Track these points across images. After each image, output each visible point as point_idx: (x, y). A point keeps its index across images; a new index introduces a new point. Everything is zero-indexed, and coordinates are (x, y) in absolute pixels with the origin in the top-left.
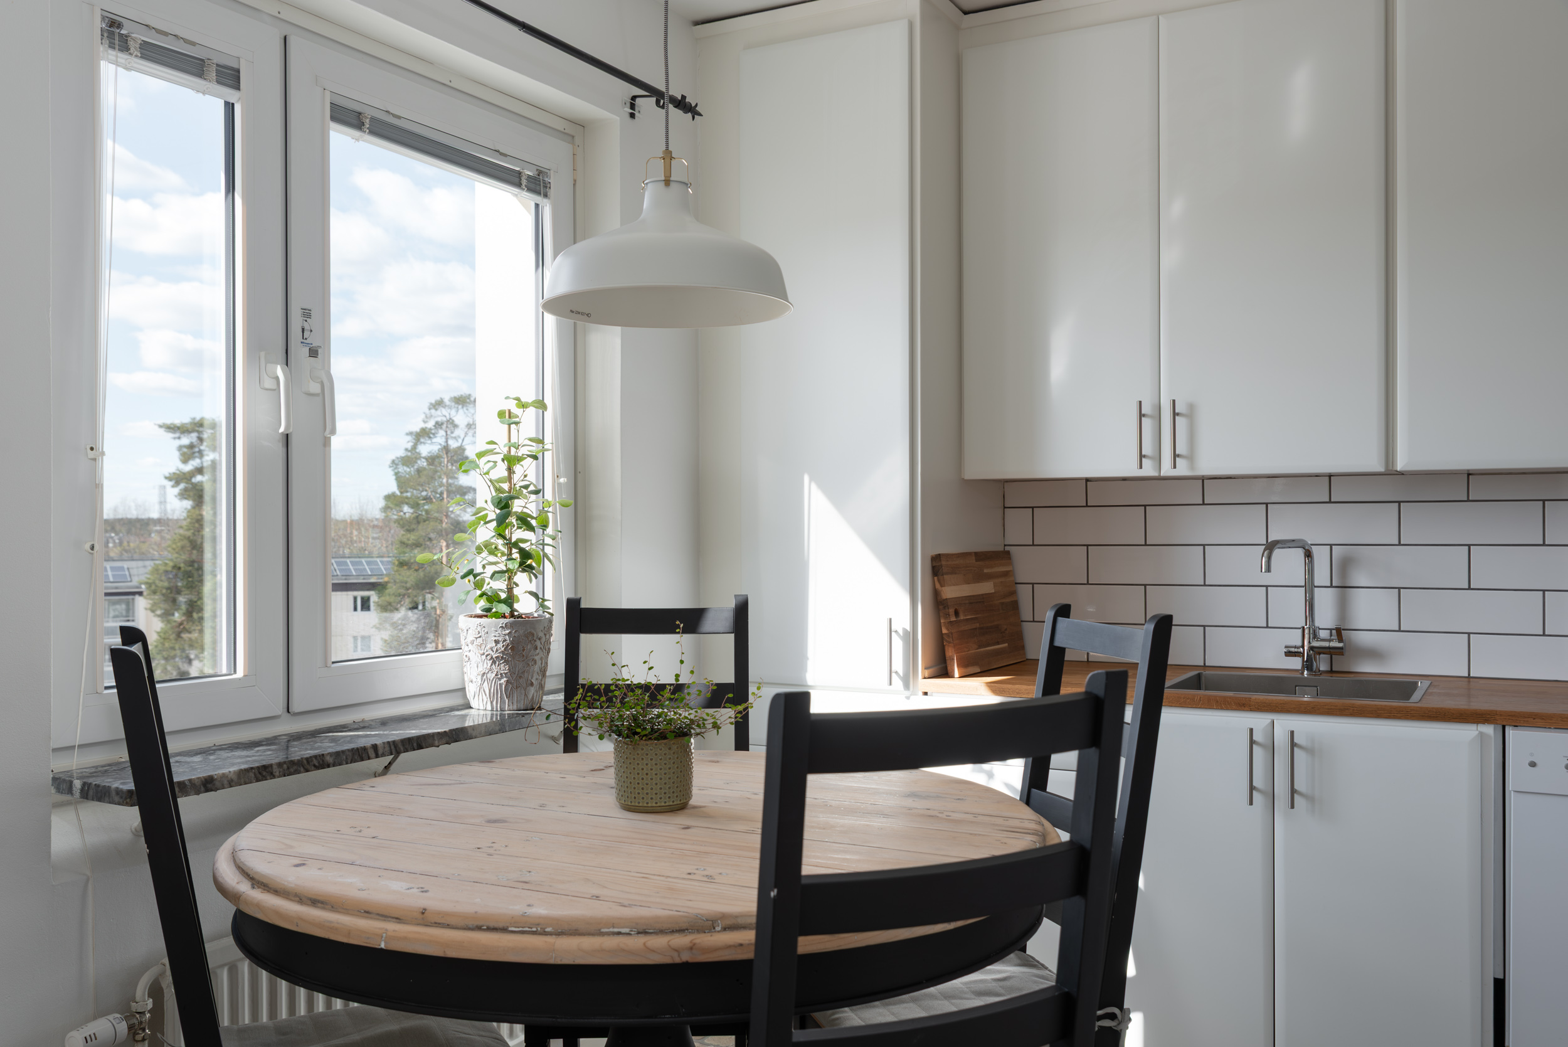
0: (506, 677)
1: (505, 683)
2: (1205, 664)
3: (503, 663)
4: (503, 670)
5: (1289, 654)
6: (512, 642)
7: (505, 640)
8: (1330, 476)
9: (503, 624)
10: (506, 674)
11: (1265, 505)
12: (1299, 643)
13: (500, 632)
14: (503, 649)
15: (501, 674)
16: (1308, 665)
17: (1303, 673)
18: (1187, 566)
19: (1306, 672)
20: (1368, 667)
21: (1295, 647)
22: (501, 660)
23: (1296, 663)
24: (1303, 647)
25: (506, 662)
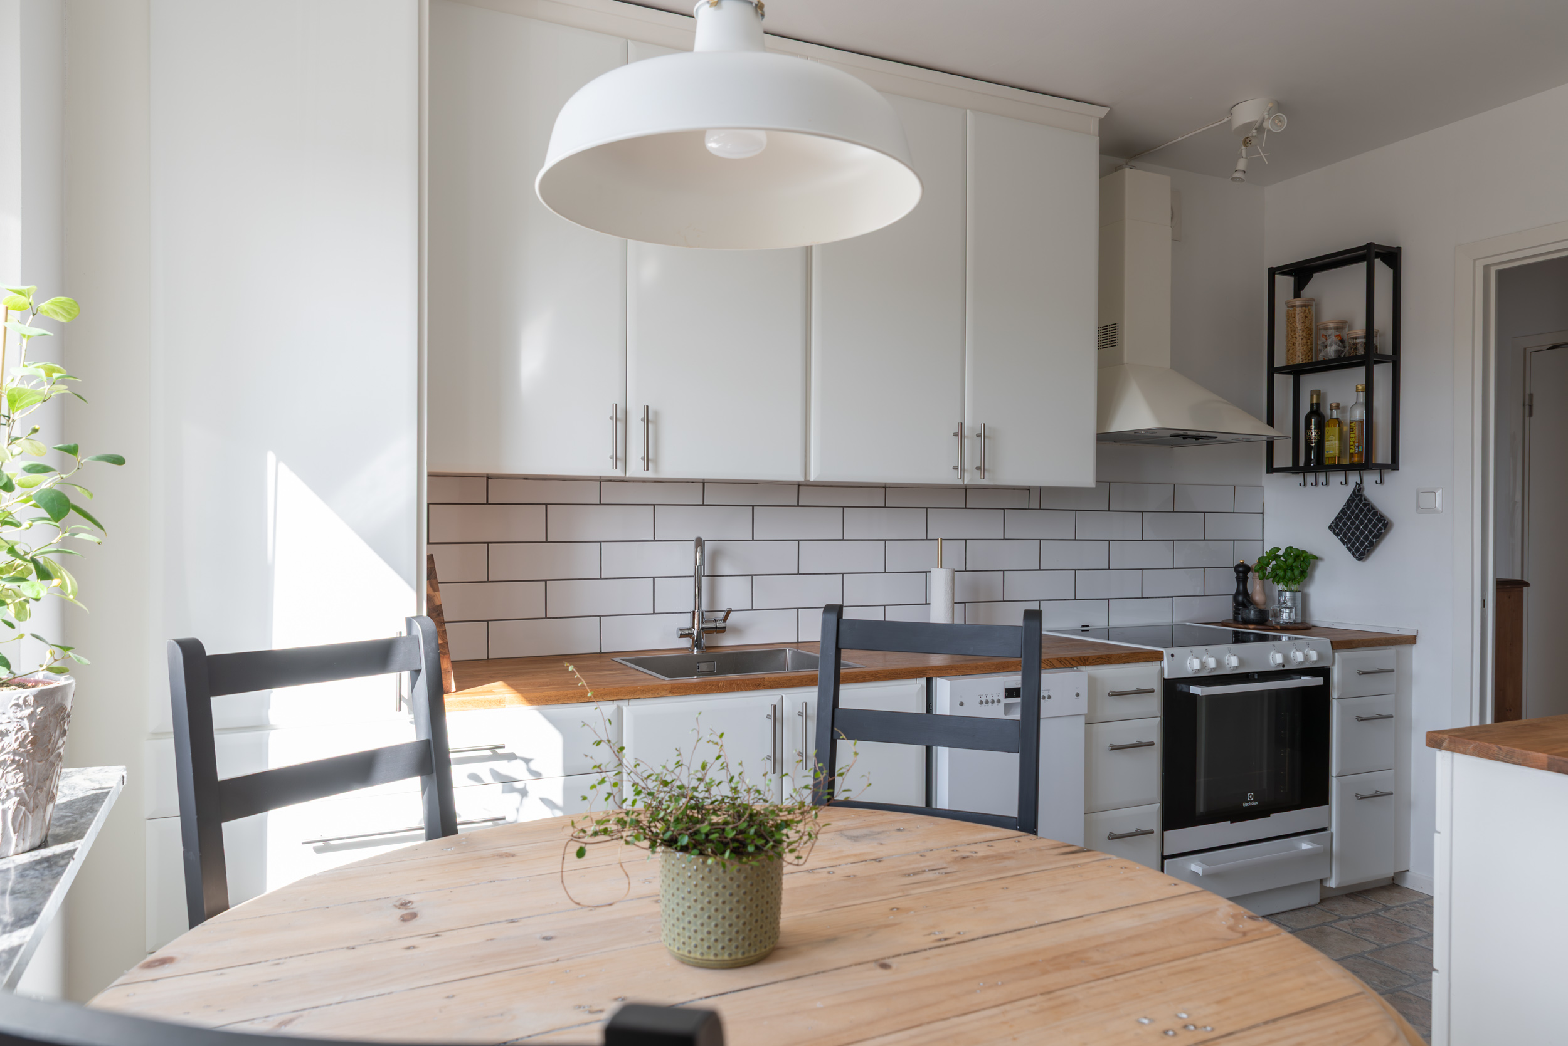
0: (16, 795)
1: (13, 808)
2: (601, 651)
3: (13, 770)
4: (12, 784)
5: (682, 636)
6: (33, 730)
7: (22, 728)
8: (704, 482)
9: (18, 699)
10: (16, 790)
11: (653, 506)
12: (689, 625)
13: (12, 715)
14: (15, 745)
15: (8, 792)
16: (697, 643)
17: (693, 651)
18: (585, 560)
19: (696, 650)
20: (728, 641)
21: (688, 629)
22: (10, 766)
23: (686, 643)
24: (693, 627)
25: (20, 766)
